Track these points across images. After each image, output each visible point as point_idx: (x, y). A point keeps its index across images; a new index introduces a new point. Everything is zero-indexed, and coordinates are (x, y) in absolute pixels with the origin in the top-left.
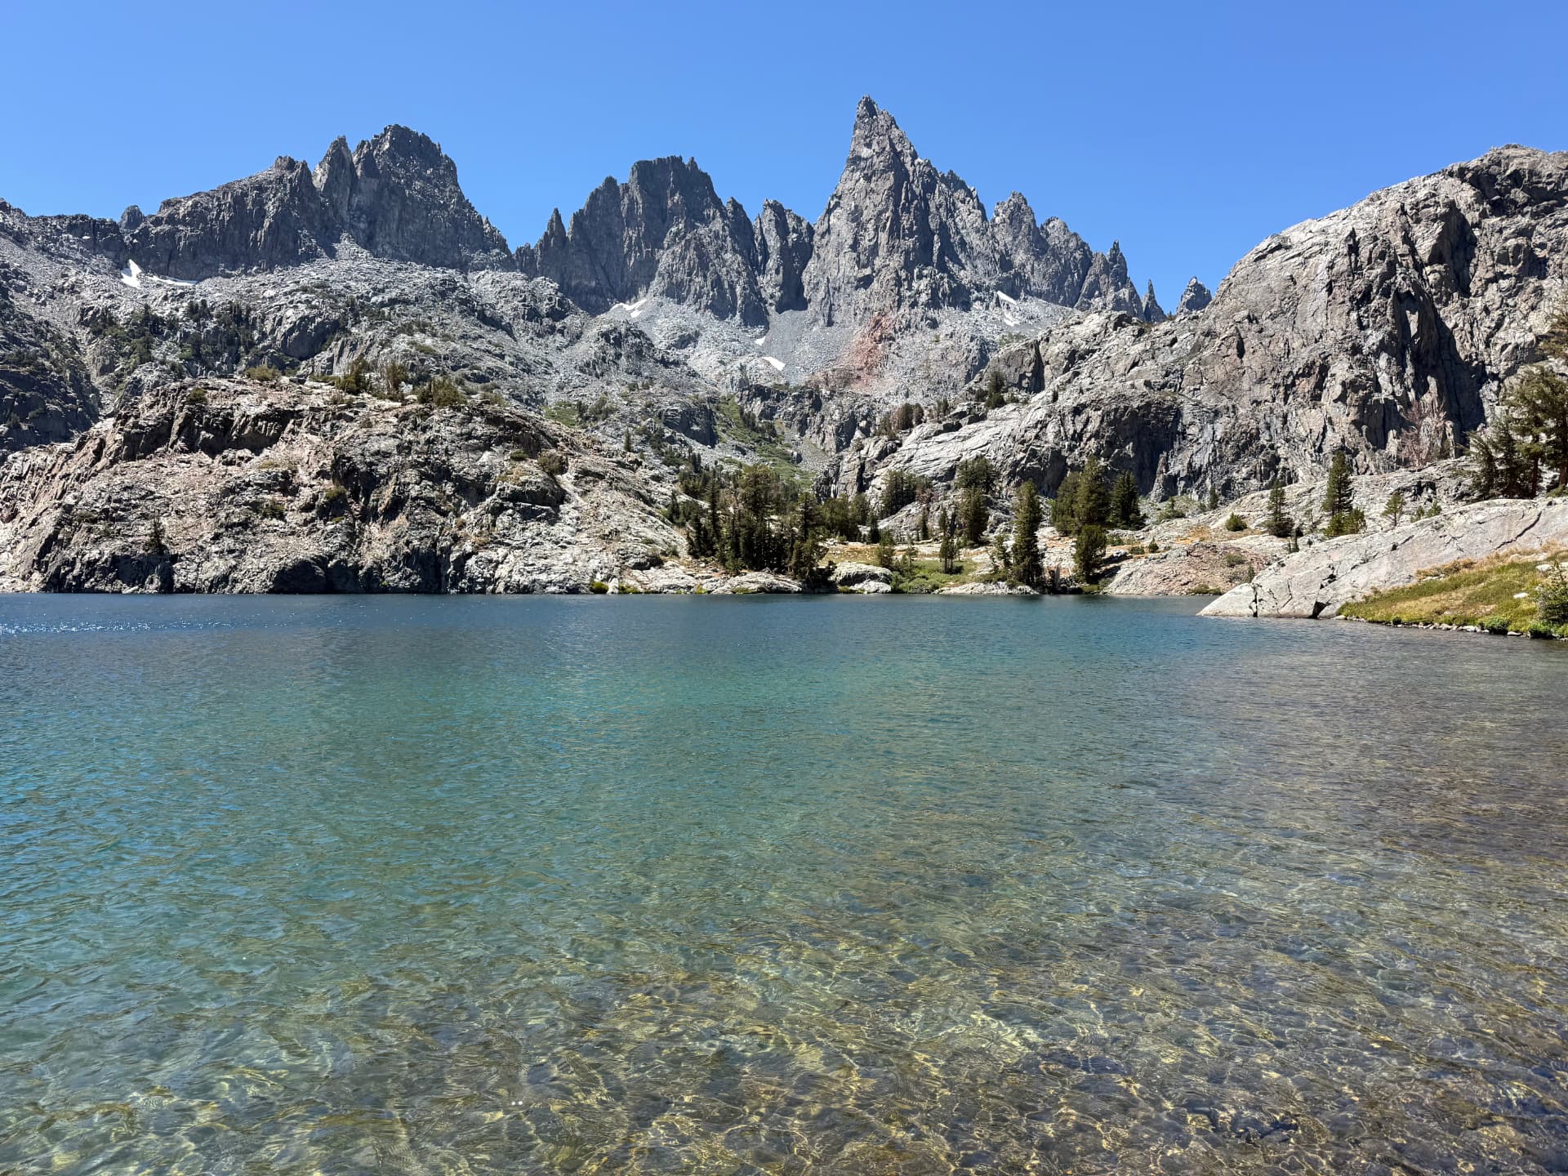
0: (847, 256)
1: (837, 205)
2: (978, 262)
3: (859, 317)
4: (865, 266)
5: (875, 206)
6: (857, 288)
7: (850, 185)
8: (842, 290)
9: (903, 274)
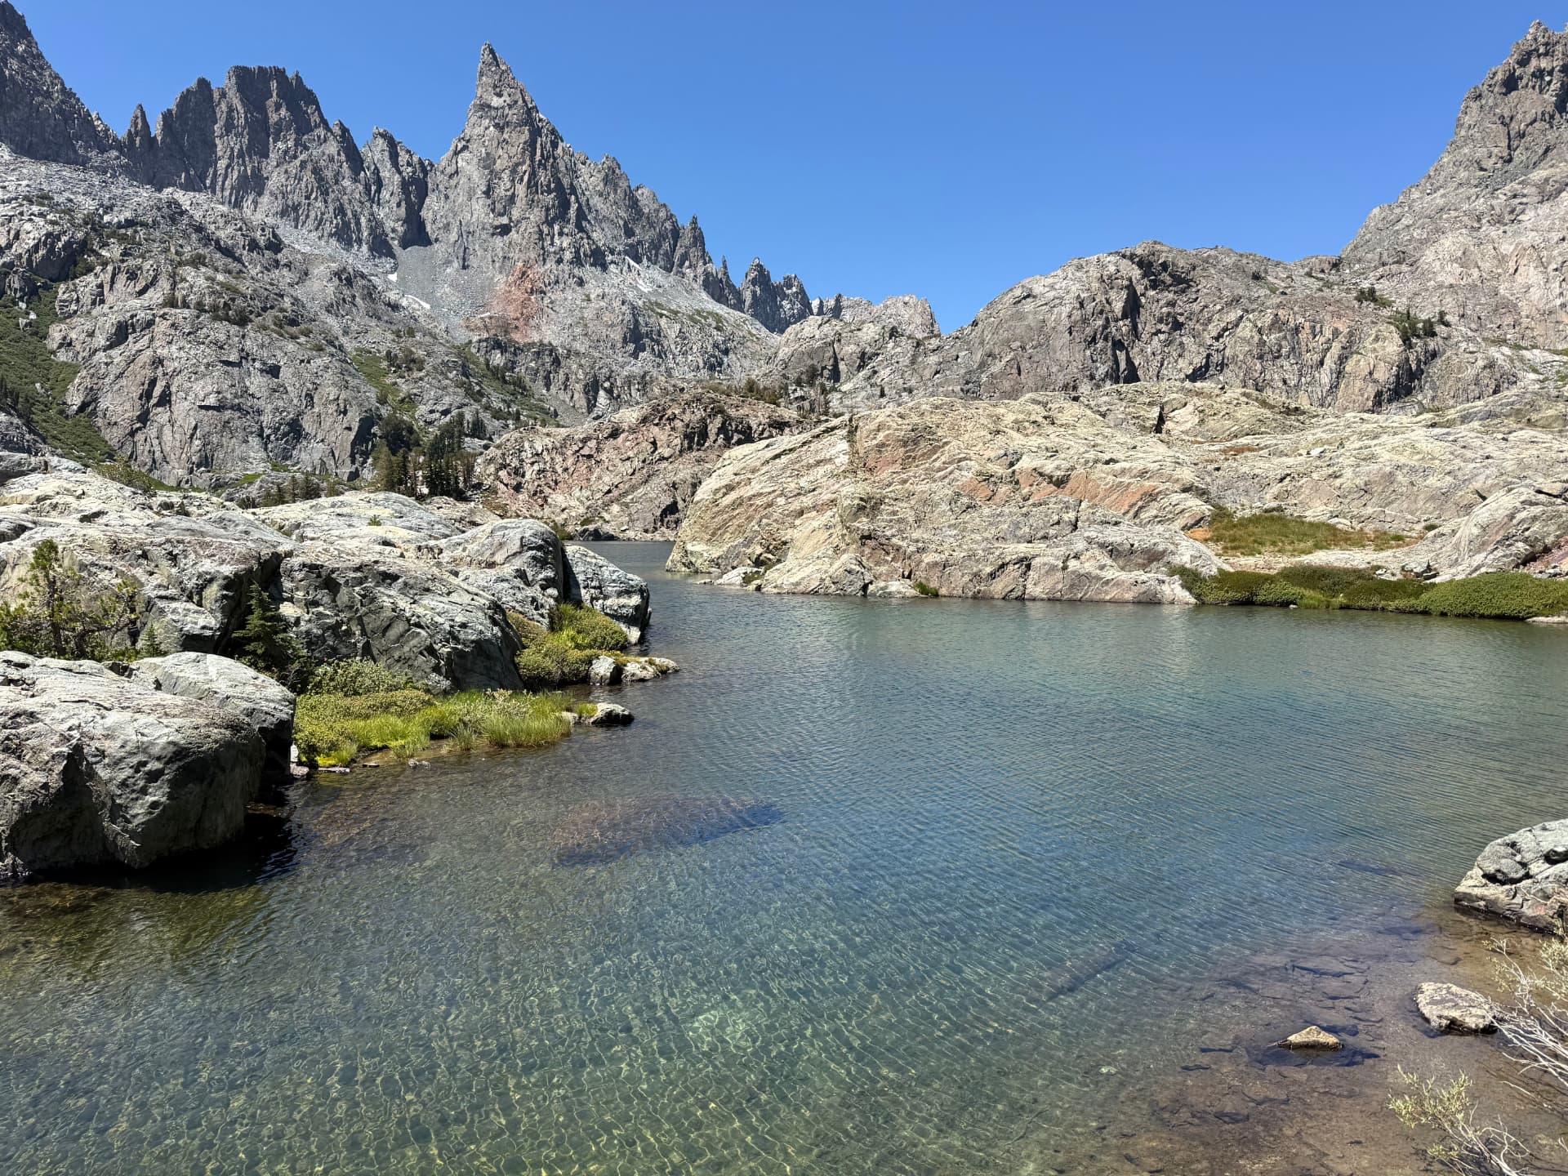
0: (481, 202)
1: (465, 148)
2: (605, 225)
3: (498, 265)
4: (502, 215)
5: (510, 157)
6: (493, 235)
7: (478, 130)
8: (477, 235)
9: (545, 230)
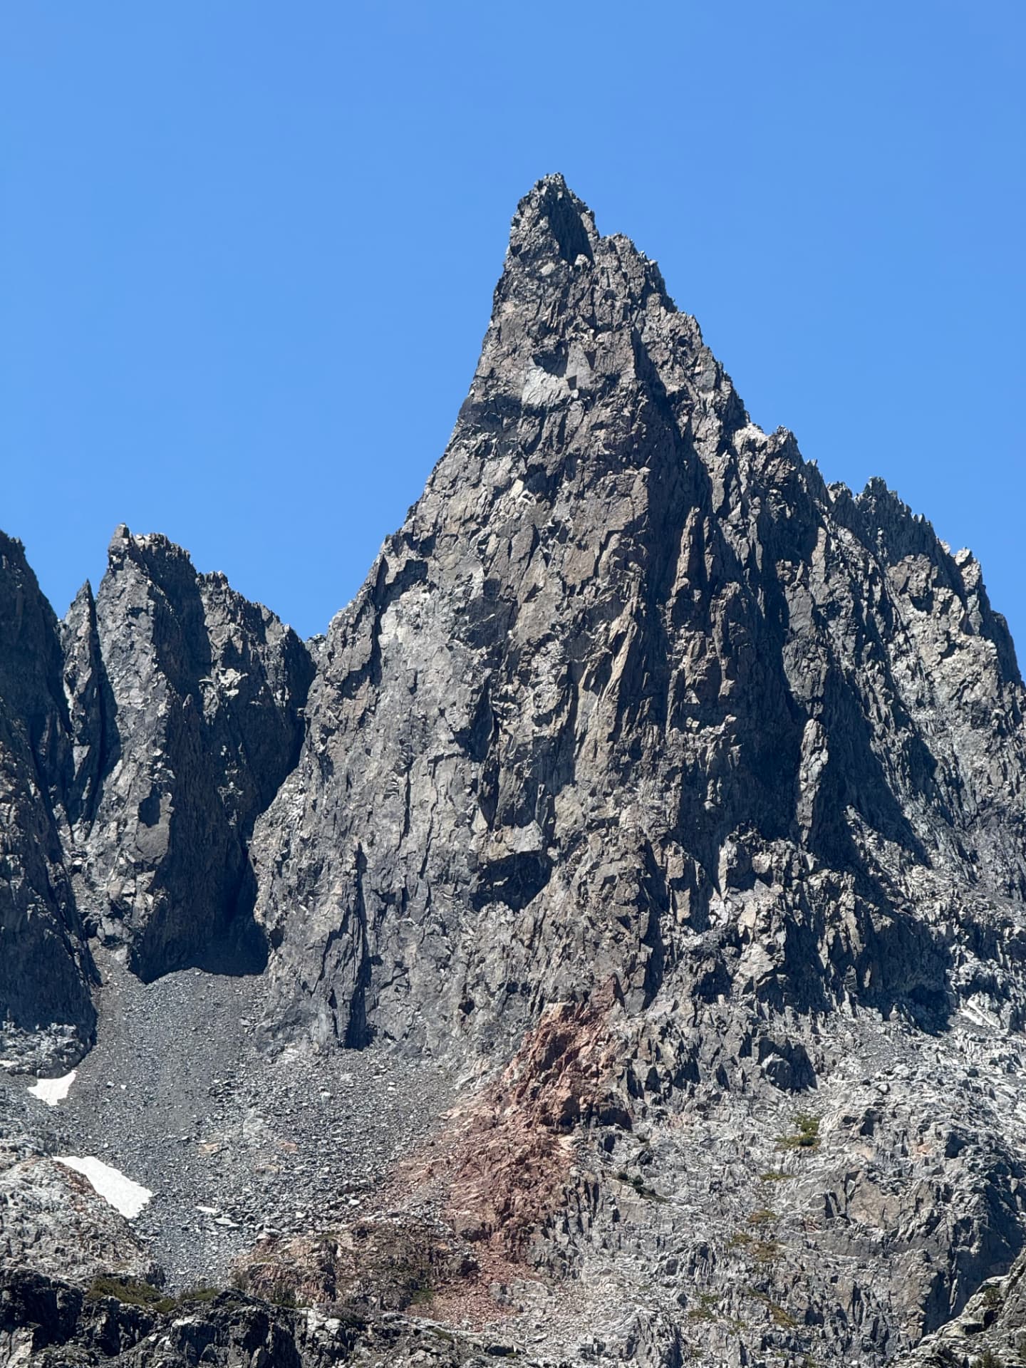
0: (445, 774)
1: (414, 574)
2: (982, 841)
3: (480, 1017)
4: (516, 818)
5: (568, 590)
6: (478, 901)
7: (467, 501)
8: (417, 904)
9: (673, 862)
